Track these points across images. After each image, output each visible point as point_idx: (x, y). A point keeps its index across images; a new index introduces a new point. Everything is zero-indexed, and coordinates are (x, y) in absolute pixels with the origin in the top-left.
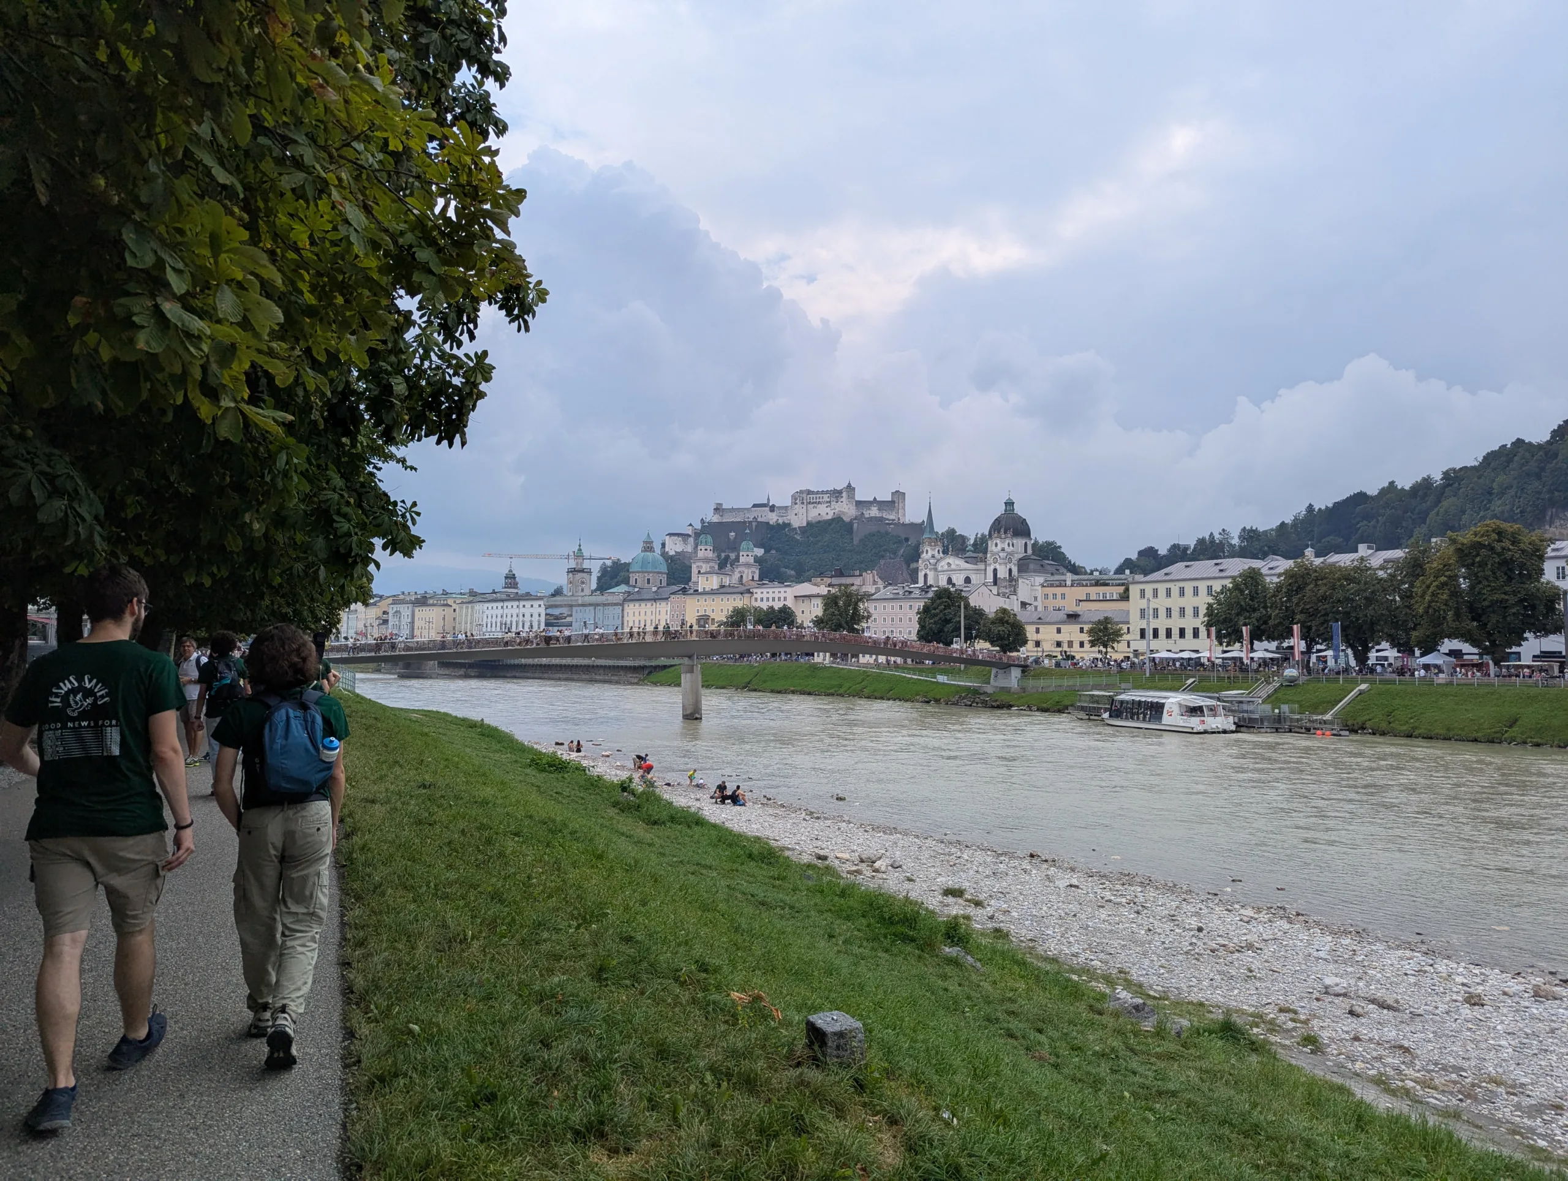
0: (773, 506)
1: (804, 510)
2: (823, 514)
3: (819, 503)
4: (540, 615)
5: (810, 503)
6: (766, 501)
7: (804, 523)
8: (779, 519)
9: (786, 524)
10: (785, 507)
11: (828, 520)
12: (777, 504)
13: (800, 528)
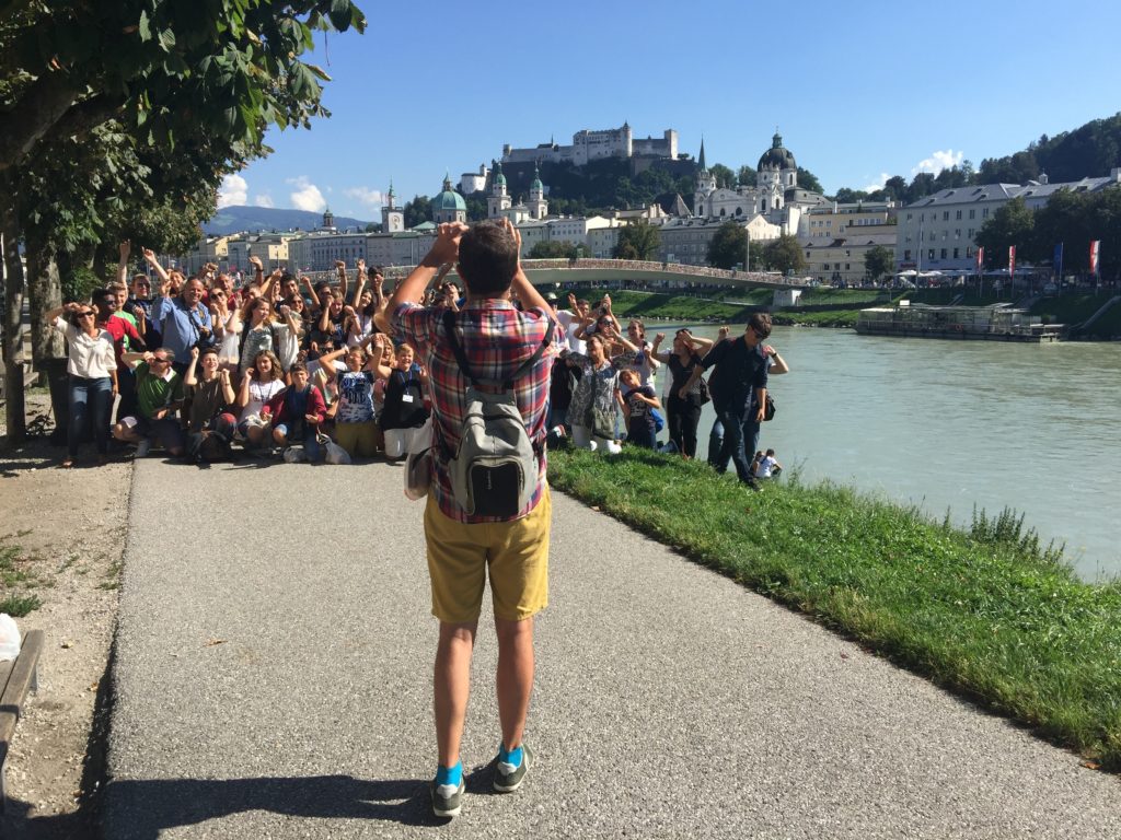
0: (557, 147)
1: (585, 150)
2: (603, 153)
3: (599, 142)
4: (361, 250)
5: (591, 143)
6: (550, 142)
7: (585, 162)
8: (564, 159)
9: (569, 163)
10: (568, 148)
11: (607, 158)
12: (560, 145)
13: (581, 166)
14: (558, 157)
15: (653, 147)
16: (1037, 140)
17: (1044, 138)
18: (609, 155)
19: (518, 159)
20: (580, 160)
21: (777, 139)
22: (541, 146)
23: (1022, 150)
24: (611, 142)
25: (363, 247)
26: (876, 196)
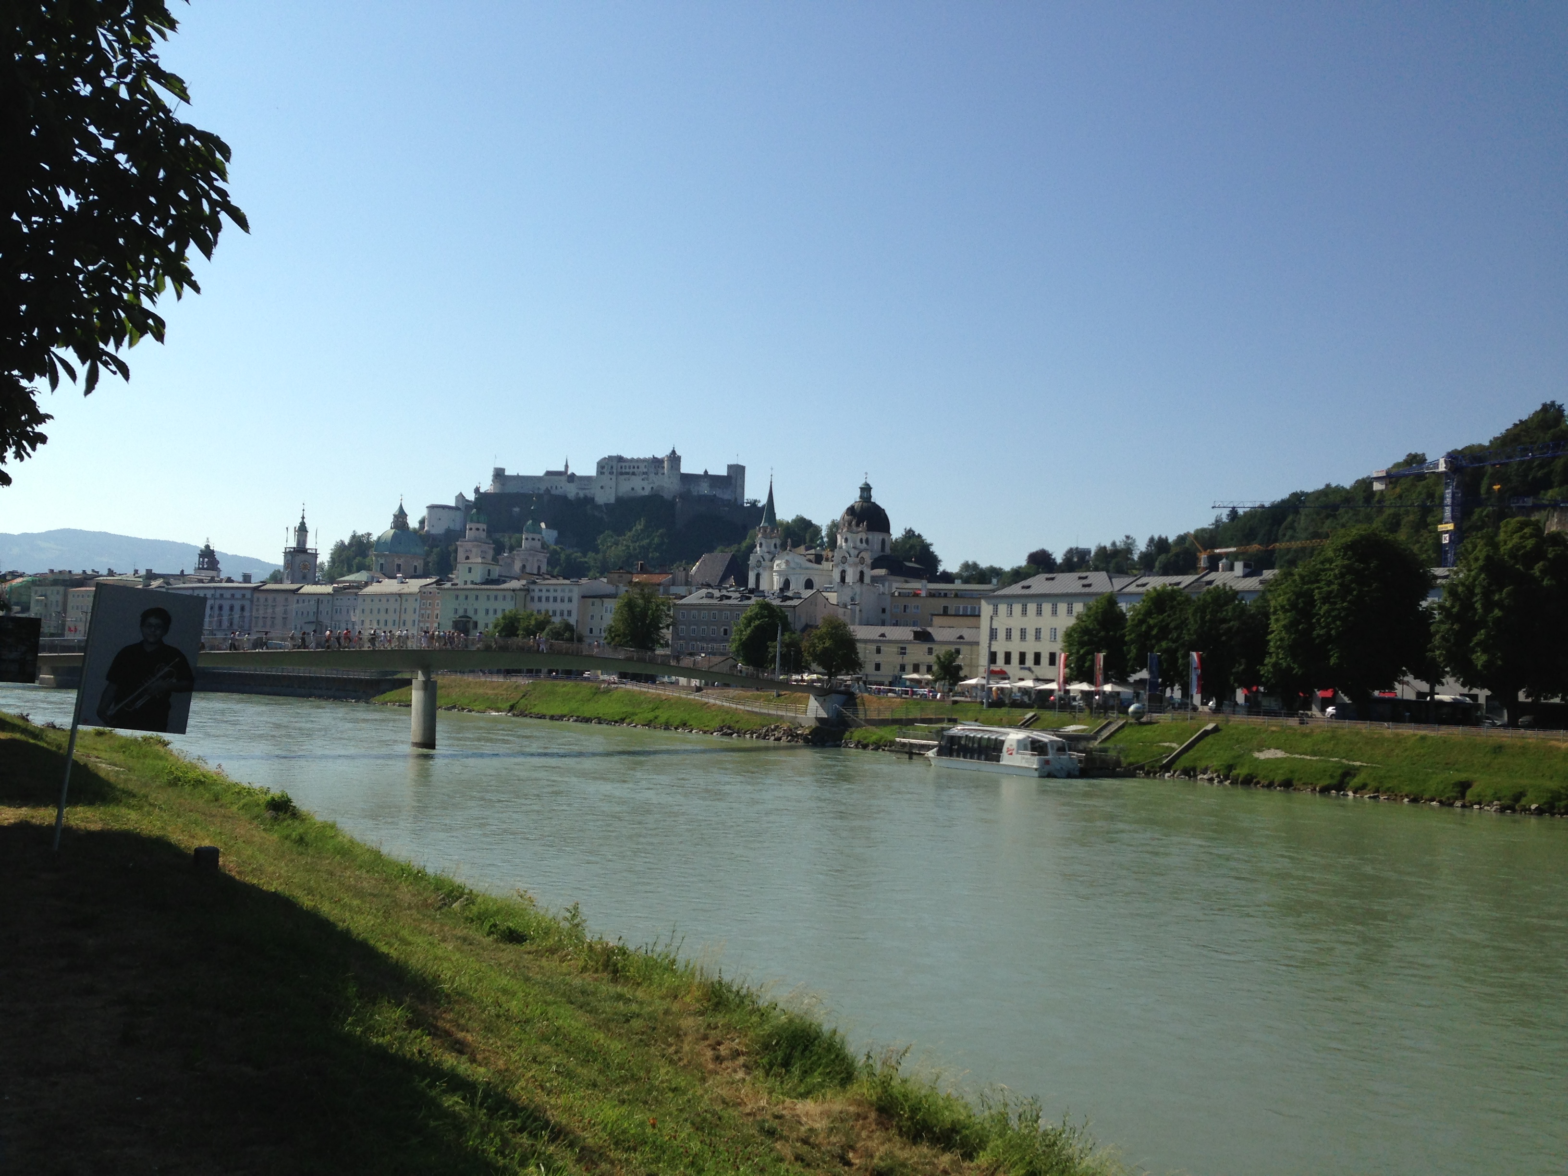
0: (572, 476)
1: (613, 483)
2: (638, 488)
3: (634, 474)
5: (622, 474)
6: (563, 469)
7: (612, 500)
8: (581, 495)
9: (588, 501)
10: (588, 479)
11: (644, 497)
12: (578, 474)
13: (606, 505)
14: (572, 491)
15: (711, 486)
18: (647, 492)
19: (511, 489)
20: (604, 496)
21: (866, 490)
22: (549, 473)
24: (652, 476)
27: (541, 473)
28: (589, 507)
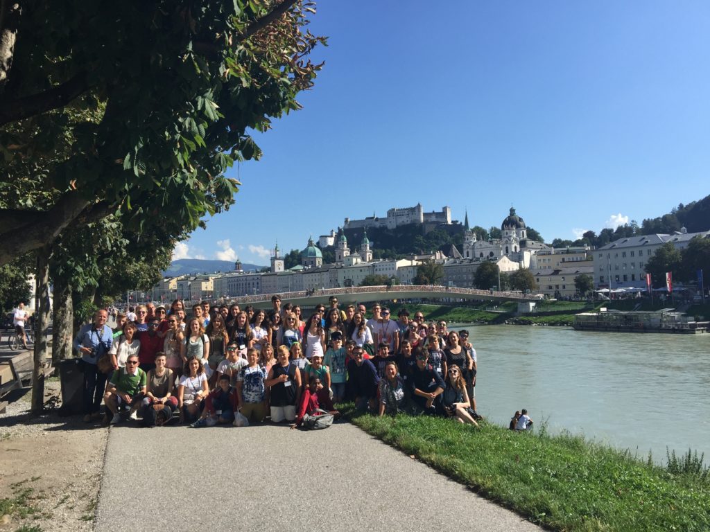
0: (377, 218)
1: (394, 220)
2: (405, 221)
3: (403, 215)
4: (258, 283)
5: (398, 215)
6: (373, 216)
7: (395, 227)
8: (382, 225)
9: (385, 228)
10: (384, 219)
11: (408, 225)
12: (379, 217)
13: (392, 229)
14: (378, 225)
15: (436, 217)
16: (677, 207)
17: (681, 206)
18: (409, 222)
19: (353, 226)
20: (391, 225)
21: (512, 211)
22: (367, 218)
23: (668, 213)
24: (410, 215)
25: (259, 281)
26: (578, 243)
27: (364, 219)
28: (385, 231)
